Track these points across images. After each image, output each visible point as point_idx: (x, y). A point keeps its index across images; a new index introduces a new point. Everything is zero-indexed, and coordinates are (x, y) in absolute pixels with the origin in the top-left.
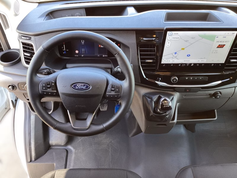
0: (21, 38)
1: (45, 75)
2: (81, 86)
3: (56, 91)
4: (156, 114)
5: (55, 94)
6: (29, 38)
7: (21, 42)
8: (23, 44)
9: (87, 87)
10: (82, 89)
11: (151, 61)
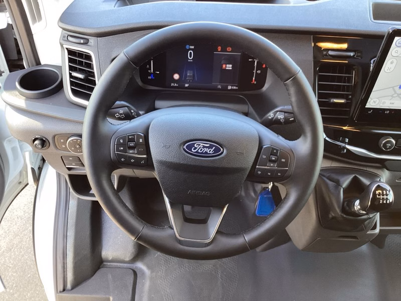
0: (68, 40)
1: (120, 119)
2: (204, 147)
3: (145, 156)
4: (346, 215)
5: (142, 162)
6: (85, 41)
7: (67, 49)
8: (71, 52)
9: (217, 150)
10: (205, 155)
11: (342, 101)
